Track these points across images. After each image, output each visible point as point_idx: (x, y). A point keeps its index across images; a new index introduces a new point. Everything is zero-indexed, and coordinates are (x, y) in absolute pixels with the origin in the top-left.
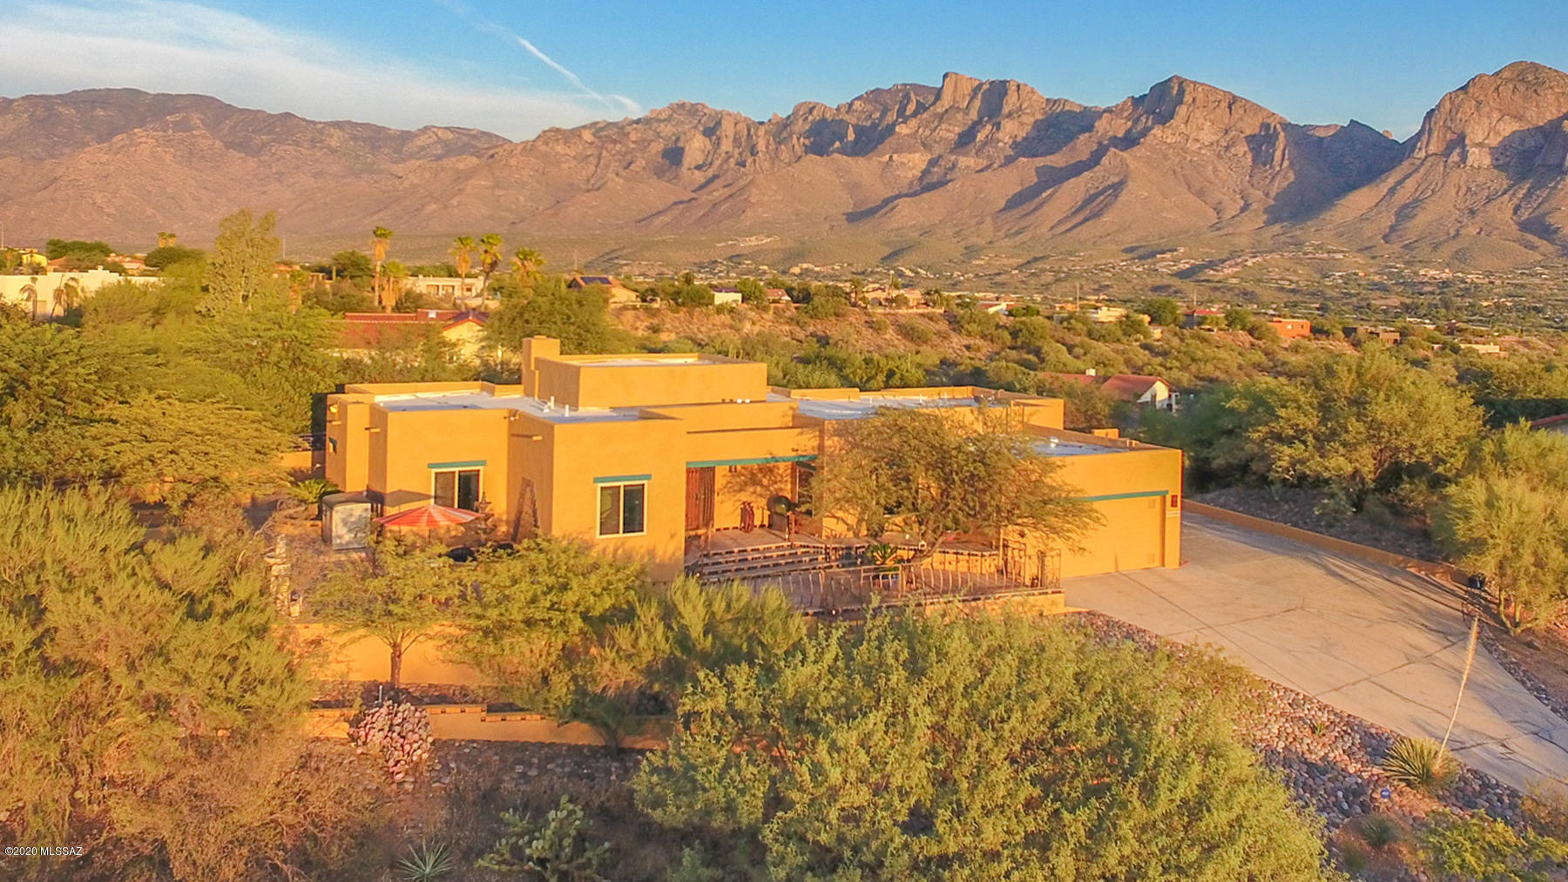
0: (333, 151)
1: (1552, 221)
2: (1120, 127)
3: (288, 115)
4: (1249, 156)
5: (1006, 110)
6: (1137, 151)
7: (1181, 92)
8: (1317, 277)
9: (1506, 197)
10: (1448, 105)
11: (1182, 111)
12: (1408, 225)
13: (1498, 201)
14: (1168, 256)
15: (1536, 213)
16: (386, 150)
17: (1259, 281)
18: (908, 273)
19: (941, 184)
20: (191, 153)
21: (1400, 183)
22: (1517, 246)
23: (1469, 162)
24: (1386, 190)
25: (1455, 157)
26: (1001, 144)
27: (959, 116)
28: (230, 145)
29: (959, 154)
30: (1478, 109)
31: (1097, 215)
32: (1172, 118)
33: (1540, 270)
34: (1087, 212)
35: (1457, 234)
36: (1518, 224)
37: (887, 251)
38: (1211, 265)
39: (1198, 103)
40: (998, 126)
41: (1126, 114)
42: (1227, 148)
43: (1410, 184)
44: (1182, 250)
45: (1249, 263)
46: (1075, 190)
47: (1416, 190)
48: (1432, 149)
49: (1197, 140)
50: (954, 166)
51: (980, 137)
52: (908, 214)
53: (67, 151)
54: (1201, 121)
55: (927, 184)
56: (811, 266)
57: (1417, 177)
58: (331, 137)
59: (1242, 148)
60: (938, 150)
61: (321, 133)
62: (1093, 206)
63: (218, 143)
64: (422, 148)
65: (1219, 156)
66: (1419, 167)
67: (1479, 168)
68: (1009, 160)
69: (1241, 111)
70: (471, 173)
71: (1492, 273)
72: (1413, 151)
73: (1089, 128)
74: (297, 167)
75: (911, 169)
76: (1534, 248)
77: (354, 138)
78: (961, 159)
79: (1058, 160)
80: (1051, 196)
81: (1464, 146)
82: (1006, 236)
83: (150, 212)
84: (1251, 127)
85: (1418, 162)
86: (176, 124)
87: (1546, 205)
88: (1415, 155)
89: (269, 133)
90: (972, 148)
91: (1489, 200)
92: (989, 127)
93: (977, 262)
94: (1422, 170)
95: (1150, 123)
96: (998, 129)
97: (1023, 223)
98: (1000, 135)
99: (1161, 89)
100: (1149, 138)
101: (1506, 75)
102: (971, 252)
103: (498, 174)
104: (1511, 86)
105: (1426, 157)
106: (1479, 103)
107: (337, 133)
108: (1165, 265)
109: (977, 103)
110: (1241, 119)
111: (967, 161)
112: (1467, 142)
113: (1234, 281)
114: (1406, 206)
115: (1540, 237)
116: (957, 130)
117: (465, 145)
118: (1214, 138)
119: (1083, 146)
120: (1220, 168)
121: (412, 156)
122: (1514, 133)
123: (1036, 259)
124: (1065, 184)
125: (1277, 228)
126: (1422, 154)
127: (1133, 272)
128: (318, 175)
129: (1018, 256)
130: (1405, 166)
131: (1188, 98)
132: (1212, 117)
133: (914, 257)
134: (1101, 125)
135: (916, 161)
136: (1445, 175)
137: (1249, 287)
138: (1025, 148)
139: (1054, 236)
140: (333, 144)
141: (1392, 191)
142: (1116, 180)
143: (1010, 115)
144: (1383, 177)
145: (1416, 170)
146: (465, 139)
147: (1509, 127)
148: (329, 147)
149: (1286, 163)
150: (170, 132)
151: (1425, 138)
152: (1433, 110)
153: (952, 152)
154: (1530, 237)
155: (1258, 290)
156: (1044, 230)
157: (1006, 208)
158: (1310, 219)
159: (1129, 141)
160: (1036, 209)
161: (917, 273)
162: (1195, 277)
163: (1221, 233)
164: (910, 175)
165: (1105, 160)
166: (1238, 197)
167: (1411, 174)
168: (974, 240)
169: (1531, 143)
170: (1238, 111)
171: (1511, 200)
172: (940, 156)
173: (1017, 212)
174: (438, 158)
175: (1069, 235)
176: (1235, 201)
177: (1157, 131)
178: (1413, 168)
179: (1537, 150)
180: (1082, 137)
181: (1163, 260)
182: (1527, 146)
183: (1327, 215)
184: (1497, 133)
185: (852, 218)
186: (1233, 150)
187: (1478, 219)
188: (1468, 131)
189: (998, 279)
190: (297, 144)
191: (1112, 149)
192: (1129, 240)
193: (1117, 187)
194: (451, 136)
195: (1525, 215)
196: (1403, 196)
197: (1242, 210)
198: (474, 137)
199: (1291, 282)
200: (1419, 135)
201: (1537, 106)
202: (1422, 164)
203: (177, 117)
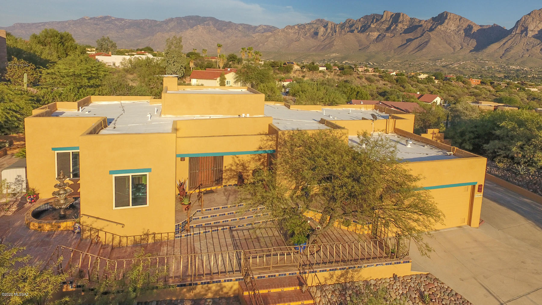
2: (429, 26)
3: (230, 22)
4: (464, 34)
6: (434, 32)
7: (447, 15)
8: (480, 67)
9: (538, 46)
10: (524, 19)
11: (446, 21)
12: (508, 53)
13: (536, 47)
14: (440, 61)
16: (251, 31)
17: (464, 68)
18: (371, 64)
20: (209, 31)
21: (507, 42)
23: (528, 36)
24: (502, 44)
25: (524, 34)
26: (397, 30)
27: (387, 23)
29: (386, 33)
30: (533, 20)
31: (422, 49)
32: (443, 23)
34: (418, 49)
35: (523, 57)
37: (367, 58)
38: (451, 63)
39: (451, 19)
40: (397, 25)
41: (431, 22)
42: (458, 32)
43: (510, 42)
44: (443, 59)
45: (462, 63)
46: (416, 43)
47: (511, 44)
48: (517, 32)
49: (450, 29)
50: (385, 36)
51: (392, 28)
53: (184, 30)
54: (451, 24)
55: (378, 39)
56: (348, 61)
57: (512, 40)
58: (239, 27)
59: (462, 32)
60: (381, 31)
61: (237, 26)
62: (420, 47)
63: (215, 29)
64: (259, 30)
65: (456, 34)
66: (513, 37)
67: (531, 37)
68: (400, 35)
70: (270, 36)
71: (532, 68)
72: (511, 32)
74: (232, 35)
75: (374, 36)
77: (244, 28)
78: (387, 34)
80: (409, 44)
81: (527, 31)
83: (201, 45)
84: (465, 26)
85: (513, 36)
86: (206, 24)
88: (512, 33)
89: (226, 26)
90: (390, 31)
91: (533, 47)
92: (395, 25)
93: (389, 61)
95: (437, 25)
97: (402, 51)
98: (397, 28)
99: (441, 15)
100: (437, 28)
102: (388, 59)
103: (276, 37)
106: (533, 18)
107: (241, 27)
109: (392, 19)
110: (463, 23)
111: (388, 35)
113: (457, 68)
114: (508, 48)
116: (386, 26)
117: (269, 30)
118: (455, 29)
119: (419, 31)
121: (257, 32)
123: (404, 61)
124: (414, 41)
125: (471, 54)
126: (514, 33)
127: (430, 65)
128: (236, 37)
130: (508, 37)
131: (448, 17)
132: (455, 23)
133: (374, 60)
134: (424, 25)
135: (376, 34)
136: (521, 39)
137: (461, 70)
139: (410, 55)
140: (240, 29)
141: (504, 44)
142: (427, 40)
143: (400, 22)
144: (502, 40)
146: (269, 28)
148: (239, 30)
151: (515, 29)
156: (407, 53)
157: (398, 48)
158: (480, 51)
159: (431, 30)
160: (405, 48)
161: (374, 64)
162: (446, 67)
163: (454, 55)
164: (374, 38)
165: (424, 35)
166: (460, 45)
167: (510, 39)
168: (389, 55)
170: (462, 21)
171: (540, 46)
172: (382, 33)
173: (400, 49)
174: (263, 33)
175: (413, 55)
177: (439, 27)
178: (511, 37)
181: (438, 62)
183: (484, 50)
184: (538, 27)
187: (529, 52)
188: (529, 27)
189: (394, 66)
190: (232, 29)
191: (427, 32)
192: (430, 56)
193: (427, 42)
194: (266, 27)
196: (507, 46)
197: (461, 49)
198: (271, 28)
199: (473, 69)
200: (513, 28)
203: (207, 22)
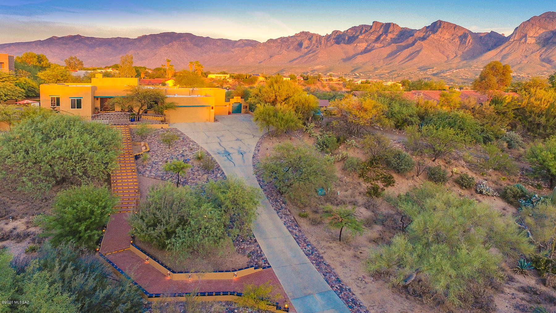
0: (218, 46)
1: (552, 59)
3: (208, 37)
4: (459, 42)
5: (389, 31)
6: (426, 41)
7: (440, 25)
9: (538, 52)
11: (440, 30)
12: (505, 60)
13: (535, 53)
15: (547, 56)
16: (230, 45)
17: (456, 76)
22: (539, 66)
23: (527, 42)
25: (523, 40)
26: (387, 40)
27: (376, 33)
28: (195, 45)
30: (532, 26)
31: (412, 59)
33: (545, 73)
34: (409, 58)
36: (540, 59)
39: (445, 27)
42: (452, 40)
43: (507, 49)
44: (435, 68)
46: (407, 52)
48: (516, 38)
49: (444, 38)
51: (382, 38)
54: (445, 32)
55: (366, 51)
57: (510, 47)
59: (457, 40)
60: (370, 42)
61: (215, 42)
62: (411, 57)
65: (450, 42)
69: (458, 29)
70: (250, 51)
71: (529, 74)
73: (413, 35)
76: (544, 66)
77: (223, 43)
79: (403, 44)
80: (399, 54)
84: (460, 33)
85: (510, 42)
86: (183, 40)
87: (551, 54)
88: (510, 40)
89: (204, 42)
90: (379, 42)
91: (532, 53)
93: (377, 72)
94: (512, 45)
95: (430, 33)
96: (387, 36)
97: (391, 62)
98: (387, 38)
100: (430, 38)
101: (543, 16)
102: (376, 69)
103: (256, 51)
104: (544, 19)
108: (429, 72)
109: (382, 29)
110: (457, 32)
111: (377, 45)
112: (527, 36)
115: (547, 63)
117: (249, 44)
118: (449, 37)
119: (410, 40)
120: (450, 45)
121: (237, 47)
122: (543, 33)
127: (420, 74)
129: (389, 70)
131: (442, 26)
132: (449, 31)
134: (416, 35)
135: (363, 46)
136: (519, 46)
138: (394, 41)
142: (419, 49)
145: (510, 45)
147: (541, 31)
149: (470, 44)
151: (514, 36)
152: (517, 27)
153: (374, 42)
154: (544, 63)
156: (396, 63)
159: (424, 39)
160: (395, 58)
164: (362, 49)
165: (416, 44)
167: (508, 46)
169: (548, 36)
176: (453, 54)
177: (432, 36)
179: (550, 38)
180: (410, 38)
183: (480, 58)
185: (345, 60)
186: (454, 40)
187: (528, 58)
188: (528, 33)
190: (210, 44)
193: (418, 52)
195: (543, 57)
197: (455, 57)
198: (252, 42)
200: (512, 35)
201: (552, 25)
202: (512, 43)
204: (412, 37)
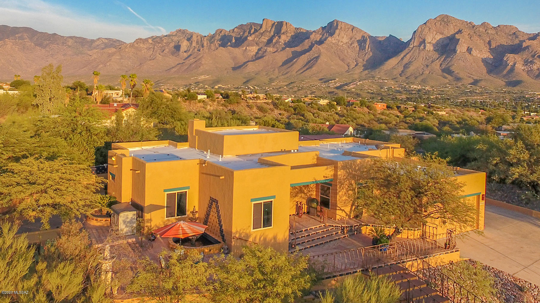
0: (69, 46)
1: (452, 69)
2: (318, 37)
3: (55, 34)
4: (358, 47)
5: (282, 32)
6: (324, 45)
7: (337, 25)
8: (379, 88)
9: (438, 60)
10: (420, 29)
11: (337, 32)
12: (408, 70)
13: (435, 62)
14: (333, 81)
15: (447, 66)
16: (86, 46)
17: (361, 90)
18: (252, 88)
19: (262, 57)
20: (24, 47)
21: (405, 56)
22: (441, 77)
23: (426, 49)
24: (400, 59)
25: (422, 47)
26: (281, 43)
27: (268, 34)
28: (36, 45)
29: (267, 47)
30: (429, 31)
31: (310, 68)
32: (334, 34)
33: (448, 85)
34: (307, 67)
35: (423, 74)
36: (441, 70)
37: (245, 80)
38: (346, 84)
39: (342, 29)
40: (280, 37)
41: (320, 33)
42: (351, 44)
43: (408, 56)
44: (337, 79)
45: (358, 84)
46: (304, 59)
47: (410, 58)
48: (415, 44)
49: (342, 42)
50: (266, 51)
51: (274, 41)
52: (251, 68)
54: (343, 35)
55: (258, 57)
56: (221, 86)
57: (410, 54)
58: (69, 41)
59: (356, 44)
60: (261, 45)
61: (66, 40)
62: (310, 64)
63: (33, 44)
64: (98, 46)
65: (349, 47)
66: (411, 51)
67: (430, 51)
68: (283, 49)
69: (356, 32)
70: (113, 54)
71: (433, 87)
72: (409, 45)
73: (308, 38)
74: (58, 52)
75: (252, 52)
76: (446, 78)
77: (76, 42)
78: (268, 48)
79: (298, 49)
80: (296, 61)
81: (425, 43)
82: (282, 75)
83: (11, 68)
84: (359, 37)
85: (410, 49)
86: (19, 37)
87: (450, 63)
89: (49, 40)
90: (271, 45)
91: (432, 62)
92: (277, 37)
93: (273, 84)
94: (412, 52)
95: (327, 36)
96: (280, 38)
97: (287, 71)
98: (280, 40)
99: (331, 24)
100: (327, 41)
101: (438, 19)
102: (271, 80)
103: (122, 54)
104: (440, 23)
105: (413, 47)
106: (430, 28)
107: (71, 41)
108: (332, 84)
109: (273, 29)
110: (356, 34)
111: (270, 49)
112: (426, 42)
113: (353, 90)
114: (407, 64)
115: (448, 74)
116: (267, 38)
117: (112, 44)
118: (347, 41)
119: (306, 44)
120: (349, 51)
121: (94, 48)
122: (440, 39)
123: (292, 83)
124: (301, 57)
125: (366, 72)
126: (412, 46)
127: (322, 87)
128: (65, 55)
129: (286, 82)
130: (406, 51)
131: (339, 27)
132: (347, 34)
133: (253, 82)
134: (312, 37)
135: (254, 49)
136: (419, 53)
137: (359, 92)
138: (289, 45)
139: (297, 75)
140: (69, 44)
141: (402, 59)
142: (317, 55)
143: (283, 33)
144: (400, 54)
145: (410, 52)
146: (111, 42)
147: (439, 37)
149: (369, 50)
150: (17, 40)
151: (413, 40)
152: (415, 31)
153: (265, 46)
154: (445, 74)
155: (361, 93)
156: (294, 73)
157: (282, 65)
158: (376, 69)
159: (321, 42)
160: (292, 65)
161: (254, 88)
162: (341, 89)
163: (349, 73)
164: (252, 54)
165: (313, 49)
166: (354, 61)
167: (408, 53)
168: (272, 76)
169: (445, 42)
171: (439, 61)
172: (262, 48)
173: (285, 67)
174: (103, 49)
175: (302, 74)
176: (353, 62)
177: (329, 39)
178: (409, 51)
179: (448, 45)
180: (306, 41)
182: (444, 43)
183: (382, 67)
184: (435, 39)
185: (234, 69)
186: (353, 45)
187: (429, 68)
188: (426, 38)
189: (280, 90)
190: (58, 44)
191: (316, 45)
192: (321, 76)
193: (317, 58)
194: (107, 41)
195: (443, 66)
196: (406, 60)
197: (356, 66)
198: (115, 41)
199: (371, 90)
200: (411, 40)
201: (448, 30)
202: (412, 49)
203: (19, 35)
204: (308, 40)
